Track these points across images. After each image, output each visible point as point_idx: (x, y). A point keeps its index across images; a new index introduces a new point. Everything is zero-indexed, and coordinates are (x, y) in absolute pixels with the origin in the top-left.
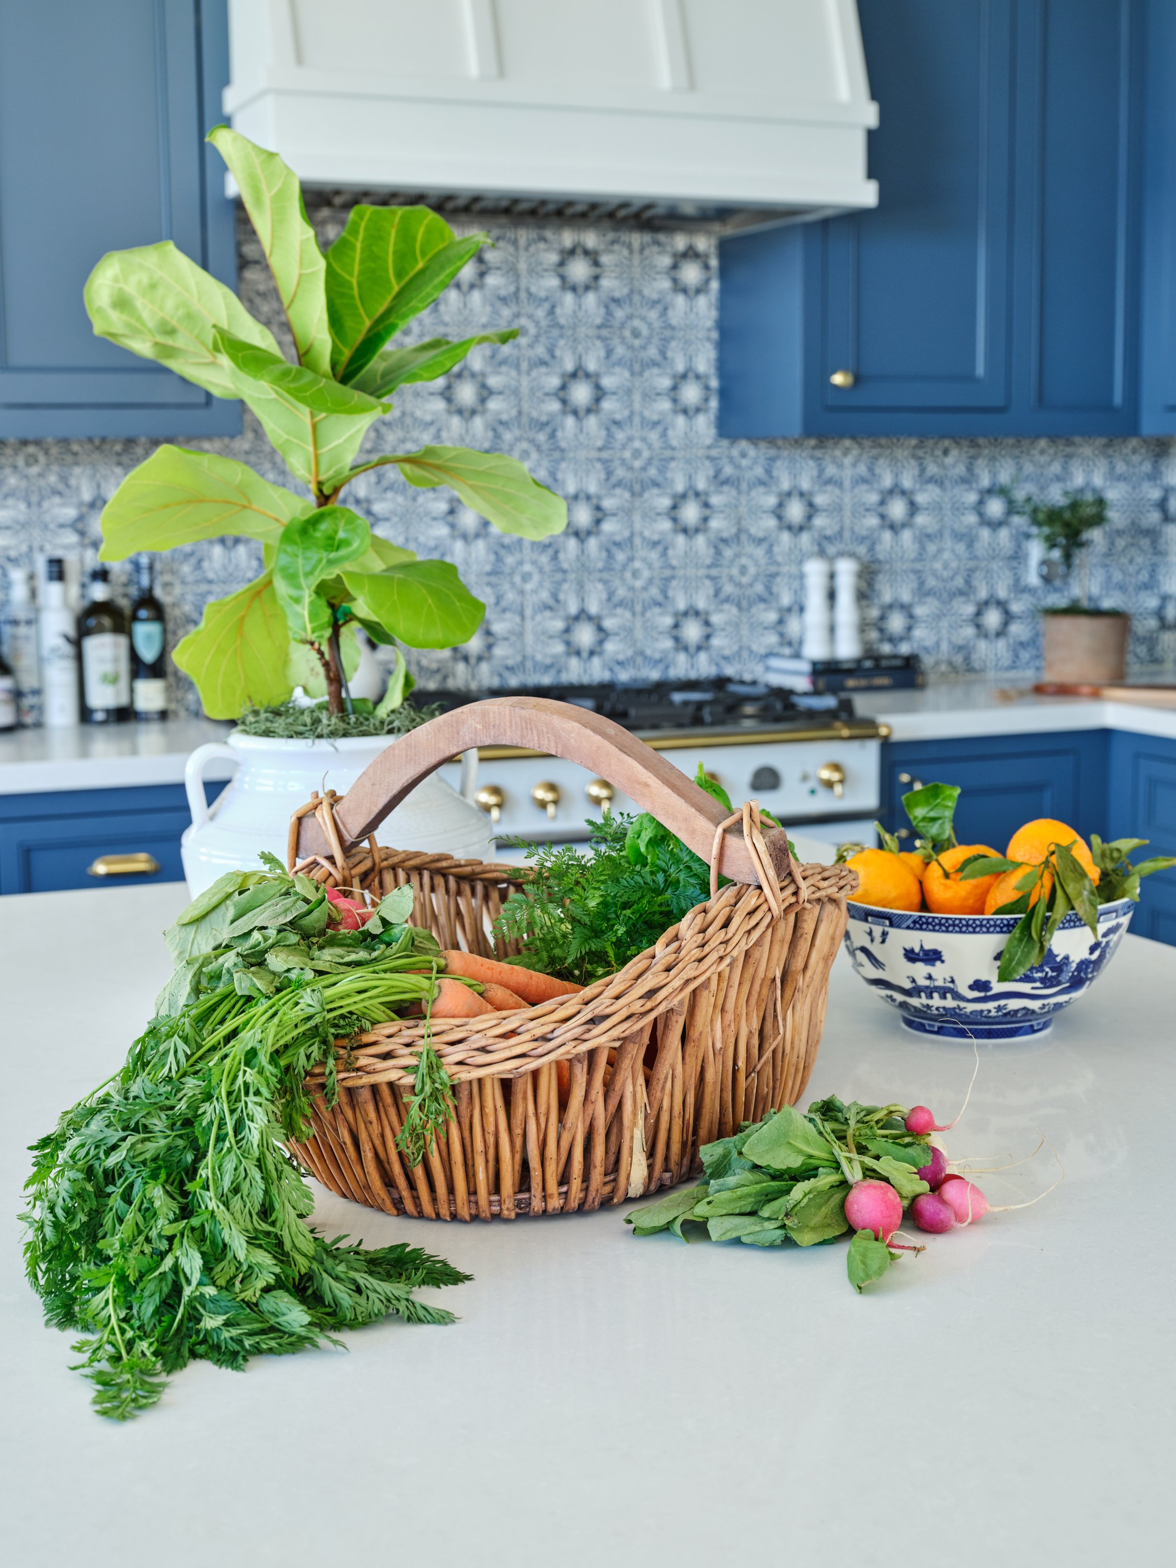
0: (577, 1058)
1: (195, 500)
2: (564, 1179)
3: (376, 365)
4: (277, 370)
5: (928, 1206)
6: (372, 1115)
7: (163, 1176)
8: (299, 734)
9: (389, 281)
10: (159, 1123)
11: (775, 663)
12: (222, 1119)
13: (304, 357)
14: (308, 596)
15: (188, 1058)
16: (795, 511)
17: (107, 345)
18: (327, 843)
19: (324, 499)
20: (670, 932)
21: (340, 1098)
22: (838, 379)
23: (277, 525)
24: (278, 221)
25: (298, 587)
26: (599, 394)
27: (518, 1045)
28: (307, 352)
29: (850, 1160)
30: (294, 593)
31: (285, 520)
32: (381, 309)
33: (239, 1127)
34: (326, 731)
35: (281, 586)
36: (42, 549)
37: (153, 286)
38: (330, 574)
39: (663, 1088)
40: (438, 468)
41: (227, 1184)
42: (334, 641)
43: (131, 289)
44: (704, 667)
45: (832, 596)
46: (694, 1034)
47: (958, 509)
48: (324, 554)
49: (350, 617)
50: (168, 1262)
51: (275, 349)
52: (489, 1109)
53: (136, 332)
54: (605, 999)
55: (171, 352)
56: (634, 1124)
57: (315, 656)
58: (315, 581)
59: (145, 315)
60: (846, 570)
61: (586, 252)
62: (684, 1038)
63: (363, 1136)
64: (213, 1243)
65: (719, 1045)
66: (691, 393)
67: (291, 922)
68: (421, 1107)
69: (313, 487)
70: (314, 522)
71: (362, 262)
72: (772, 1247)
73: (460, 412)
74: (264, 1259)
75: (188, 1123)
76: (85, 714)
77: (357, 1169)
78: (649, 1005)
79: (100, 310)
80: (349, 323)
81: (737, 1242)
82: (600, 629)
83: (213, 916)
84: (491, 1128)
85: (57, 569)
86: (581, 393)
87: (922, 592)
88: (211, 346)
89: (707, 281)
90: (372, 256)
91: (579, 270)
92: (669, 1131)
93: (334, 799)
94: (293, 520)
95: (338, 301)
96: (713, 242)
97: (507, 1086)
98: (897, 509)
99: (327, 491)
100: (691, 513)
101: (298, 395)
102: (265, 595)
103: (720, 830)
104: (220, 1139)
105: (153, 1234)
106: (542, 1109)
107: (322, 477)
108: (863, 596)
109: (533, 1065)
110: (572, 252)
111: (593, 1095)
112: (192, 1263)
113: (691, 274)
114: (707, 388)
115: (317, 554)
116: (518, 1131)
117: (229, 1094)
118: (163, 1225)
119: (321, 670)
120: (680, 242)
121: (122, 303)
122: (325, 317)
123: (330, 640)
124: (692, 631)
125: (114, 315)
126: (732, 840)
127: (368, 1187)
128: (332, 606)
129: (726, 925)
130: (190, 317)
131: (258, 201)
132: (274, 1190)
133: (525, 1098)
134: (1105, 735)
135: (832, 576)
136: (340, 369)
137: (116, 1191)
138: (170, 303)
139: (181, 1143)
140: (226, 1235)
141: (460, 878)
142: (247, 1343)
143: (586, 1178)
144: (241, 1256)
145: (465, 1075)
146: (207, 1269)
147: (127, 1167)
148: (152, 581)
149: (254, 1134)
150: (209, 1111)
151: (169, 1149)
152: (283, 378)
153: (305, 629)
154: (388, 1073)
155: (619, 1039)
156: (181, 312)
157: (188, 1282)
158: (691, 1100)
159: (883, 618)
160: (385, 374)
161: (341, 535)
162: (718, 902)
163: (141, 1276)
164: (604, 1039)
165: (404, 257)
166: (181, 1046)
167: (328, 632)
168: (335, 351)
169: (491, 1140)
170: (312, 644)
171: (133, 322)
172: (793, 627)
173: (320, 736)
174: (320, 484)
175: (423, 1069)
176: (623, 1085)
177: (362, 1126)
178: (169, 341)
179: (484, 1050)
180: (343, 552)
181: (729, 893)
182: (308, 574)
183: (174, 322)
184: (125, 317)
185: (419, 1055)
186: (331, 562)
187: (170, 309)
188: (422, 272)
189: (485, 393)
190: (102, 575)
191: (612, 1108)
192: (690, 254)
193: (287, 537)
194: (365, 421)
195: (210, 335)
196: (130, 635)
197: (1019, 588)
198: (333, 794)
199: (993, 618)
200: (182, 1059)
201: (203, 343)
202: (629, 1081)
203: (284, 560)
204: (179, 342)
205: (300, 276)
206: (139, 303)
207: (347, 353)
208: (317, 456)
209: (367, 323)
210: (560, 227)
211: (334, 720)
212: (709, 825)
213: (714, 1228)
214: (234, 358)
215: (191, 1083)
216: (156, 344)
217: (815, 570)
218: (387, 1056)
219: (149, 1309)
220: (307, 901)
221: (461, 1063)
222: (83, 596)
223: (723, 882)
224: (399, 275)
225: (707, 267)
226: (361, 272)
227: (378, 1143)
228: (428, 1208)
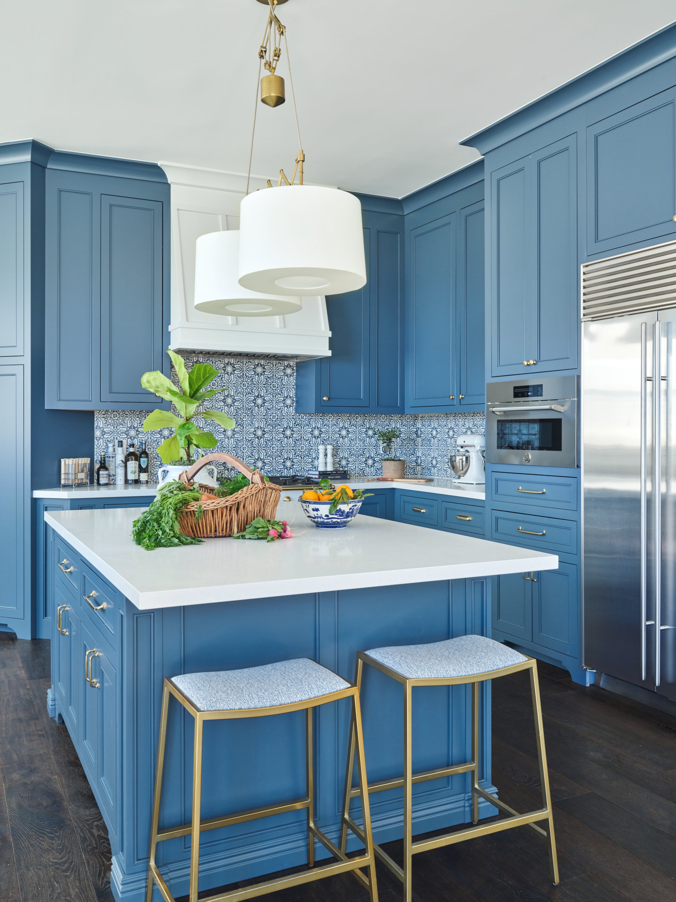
0: (224, 507)
1: (162, 420)
2: (222, 530)
3: (198, 394)
4: (179, 395)
5: (283, 534)
6: (190, 518)
7: (156, 521)
8: (181, 465)
9: (201, 378)
10: (155, 514)
11: (310, 472)
12: (166, 513)
13: (184, 393)
14: (183, 439)
15: (160, 505)
16: (316, 433)
17: (144, 389)
18: (185, 479)
19: (187, 420)
20: (242, 489)
21: (184, 513)
22: (325, 398)
23: (178, 425)
24: (180, 367)
25: (182, 437)
26: (264, 401)
27: (214, 504)
28: (185, 392)
29: (270, 526)
30: (181, 438)
31: (179, 424)
32: (200, 384)
33: (168, 514)
34: (186, 464)
35: (178, 437)
36: (117, 439)
37: (155, 379)
38: (188, 434)
39: (240, 515)
40: (210, 415)
41: (166, 522)
42: (189, 447)
43: (150, 379)
44: (292, 473)
45: (326, 455)
46: (246, 507)
47: (360, 433)
48: (187, 431)
49: (192, 443)
50: (156, 533)
51: (178, 392)
52: (210, 516)
53: (151, 387)
54: (229, 498)
55: (158, 391)
56: (235, 522)
57: (184, 450)
58: (185, 436)
59: (153, 384)
60: (330, 448)
61: (261, 365)
62: (244, 507)
63: (189, 522)
64: (164, 530)
65: (251, 510)
66: (289, 402)
67: (178, 487)
68: (198, 514)
69: (185, 418)
70: (185, 424)
71: (196, 375)
72: (255, 539)
73: (227, 405)
74: (172, 532)
75: (160, 514)
76: (126, 481)
77: (188, 529)
78: (236, 499)
79: (144, 383)
80: (193, 386)
81: (250, 539)
82: (264, 462)
83: (164, 489)
84: (210, 520)
85: (121, 444)
86: (259, 401)
87: (351, 454)
88: (166, 390)
89: (293, 373)
90: (198, 374)
91: (259, 370)
92: (241, 523)
93: (186, 472)
94: (181, 424)
95: (191, 382)
96: (295, 363)
97: (212, 511)
98: (344, 433)
99: (188, 419)
100: (288, 433)
101: (183, 400)
102: (175, 439)
103: (252, 474)
104: (165, 515)
105: (154, 530)
106: (219, 516)
107: (187, 416)
108: (334, 455)
109: (216, 507)
110: (258, 365)
111: (227, 515)
112: (160, 532)
113: (289, 371)
114: (293, 400)
115: (185, 431)
116: (214, 520)
117: (167, 509)
118: (156, 527)
119: (186, 454)
120: (286, 363)
121: (148, 382)
122: (188, 385)
123: (187, 447)
124: (288, 464)
125: (147, 384)
126: (254, 476)
127: (189, 532)
128: (188, 441)
129: (251, 489)
130: (162, 385)
131: (176, 364)
132: (173, 523)
133: (216, 514)
134: (394, 489)
135: (326, 449)
136: (191, 395)
137: (148, 524)
138: (158, 382)
139: (159, 517)
140: (166, 529)
141: (210, 490)
142: (168, 544)
143: (226, 530)
144: (168, 532)
145: (205, 509)
146: (163, 534)
147: (150, 520)
148: (145, 447)
149: (171, 514)
150: (163, 511)
151: (157, 518)
152: (180, 397)
153: (183, 445)
154: (193, 509)
155: (231, 505)
156: (160, 384)
157: (159, 536)
158: (245, 519)
159: (340, 461)
160: (200, 396)
161: (190, 427)
162: (251, 486)
163: (152, 535)
164: (228, 504)
165: (204, 374)
166: (159, 503)
167: (187, 446)
168: (190, 392)
169: (210, 522)
170: (184, 448)
171: (150, 385)
172: (316, 463)
173: (185, 465)
174: (186, 417)
175: (199, 508)
176: (233, 514)
177: (189, 520)
178: (157, 389)
179: (208, 505)
180: (190, 430)
181: (253, 484)
182: (183, 435)
183: (159, 386)
184: (149, 385)
185: (198, 506)
186: (188, 432)
187: (158, 383)
188: (208, 377)
189: (234, 401)
190: (132, 445)
191: (231, 518)
192: (289, 366)
193: (180, 428)
194: (195, 405)
195: (166, 389)
196: (140, 462)
197: (377, 454)
198: (186, 471)
199: (370, 462)
200: (159, 505)
201: (164, 390)
202: (234, 513)
203: (179, 432)
204: (159, 389)
205: (184, 378)
206: (152, 382)
207: (193, 392)
208: (186, 412)
209: (197, 387)
210: (255, 359)
211: (188, 462)
212: (250, 473)
213: (247, 537)
214: (170, 393)
215: (161, 508)
216: (155, 390)
217: (321, 448)
218: (193, 506)
219: (153, 540)
220: (180, 484)
221: (205, 507)
222: (127, 451)
223: (252, 483)
224: (203, 377)
225: (293, 369)
226: (196, 377)
227: (191, 523)
228: (199, 535)
